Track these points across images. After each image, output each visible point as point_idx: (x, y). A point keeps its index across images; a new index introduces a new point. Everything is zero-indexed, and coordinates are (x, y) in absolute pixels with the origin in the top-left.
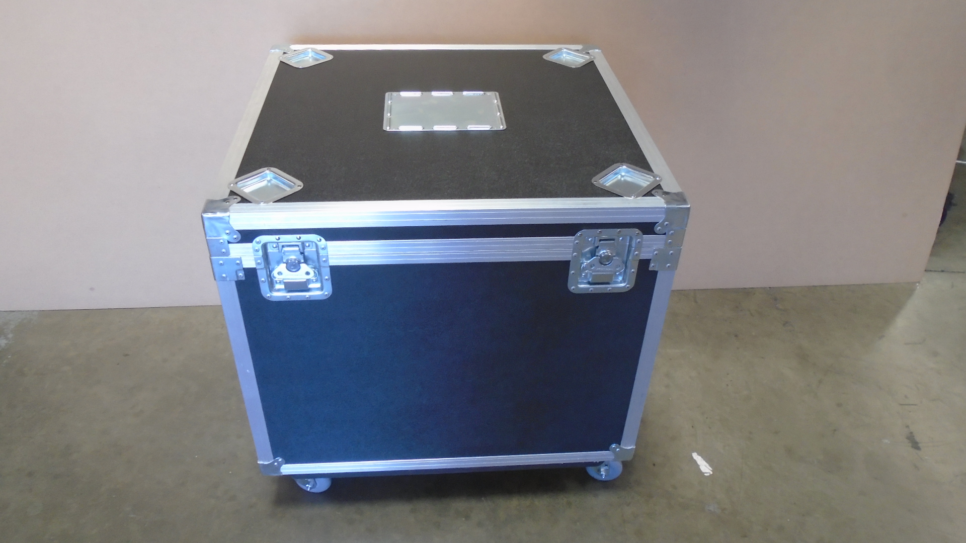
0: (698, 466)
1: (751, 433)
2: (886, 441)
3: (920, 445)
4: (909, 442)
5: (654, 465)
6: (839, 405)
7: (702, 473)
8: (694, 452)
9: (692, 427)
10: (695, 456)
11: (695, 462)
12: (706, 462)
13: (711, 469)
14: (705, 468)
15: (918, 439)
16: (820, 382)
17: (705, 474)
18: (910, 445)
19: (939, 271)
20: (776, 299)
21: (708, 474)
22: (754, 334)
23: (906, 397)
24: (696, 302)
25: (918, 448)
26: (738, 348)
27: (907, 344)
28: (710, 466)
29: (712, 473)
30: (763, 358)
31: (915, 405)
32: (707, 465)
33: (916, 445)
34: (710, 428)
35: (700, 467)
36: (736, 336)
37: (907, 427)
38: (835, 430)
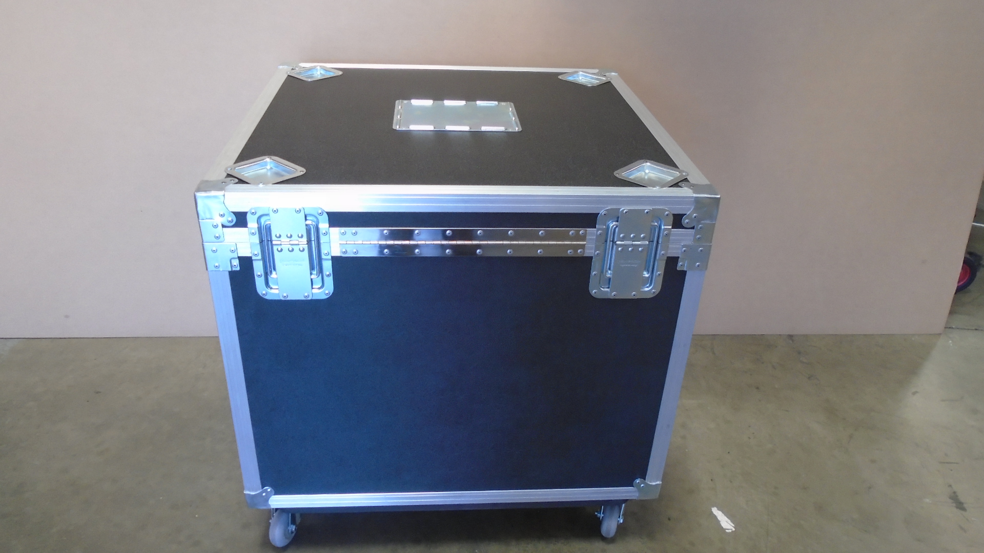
0: (718, 522)
1: (776, 488)
2: (928, 500)
3: (965, 505)
4: (953, 503)
5: (669, 519)
6: (873, 461)
7: (723, 530)
8: (714, 507)
9: (712, 480)
10: (715, 511)
11: (715, 517)
12: (727, 517)
13: (733, 525)
14: (726, 524)
15: (962, 499)
16: (851, 437)
17: (727, 531)
18: (954, 505)
19: (973, 329)
20: (799, 353)
21: (730, 531)
22: (776, 386)
23: (946, 455)
24: (714, 353)
25: (964, 509)
26: (760, 401)
27: (943, 401)
28: (732, 522)
29: (734, 529)
30: (787, 411)
31: (957, 463)
32: (729, 521)
33: (960, 506)
34: (731, 482)
35: (721, 523)
36: (757, 388)
37: (950, 486)
38: (870, 488)
